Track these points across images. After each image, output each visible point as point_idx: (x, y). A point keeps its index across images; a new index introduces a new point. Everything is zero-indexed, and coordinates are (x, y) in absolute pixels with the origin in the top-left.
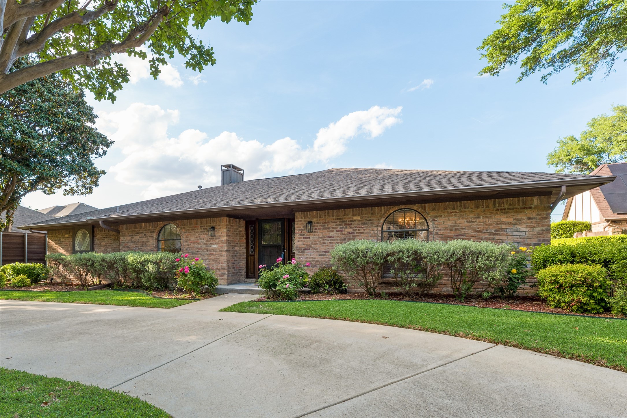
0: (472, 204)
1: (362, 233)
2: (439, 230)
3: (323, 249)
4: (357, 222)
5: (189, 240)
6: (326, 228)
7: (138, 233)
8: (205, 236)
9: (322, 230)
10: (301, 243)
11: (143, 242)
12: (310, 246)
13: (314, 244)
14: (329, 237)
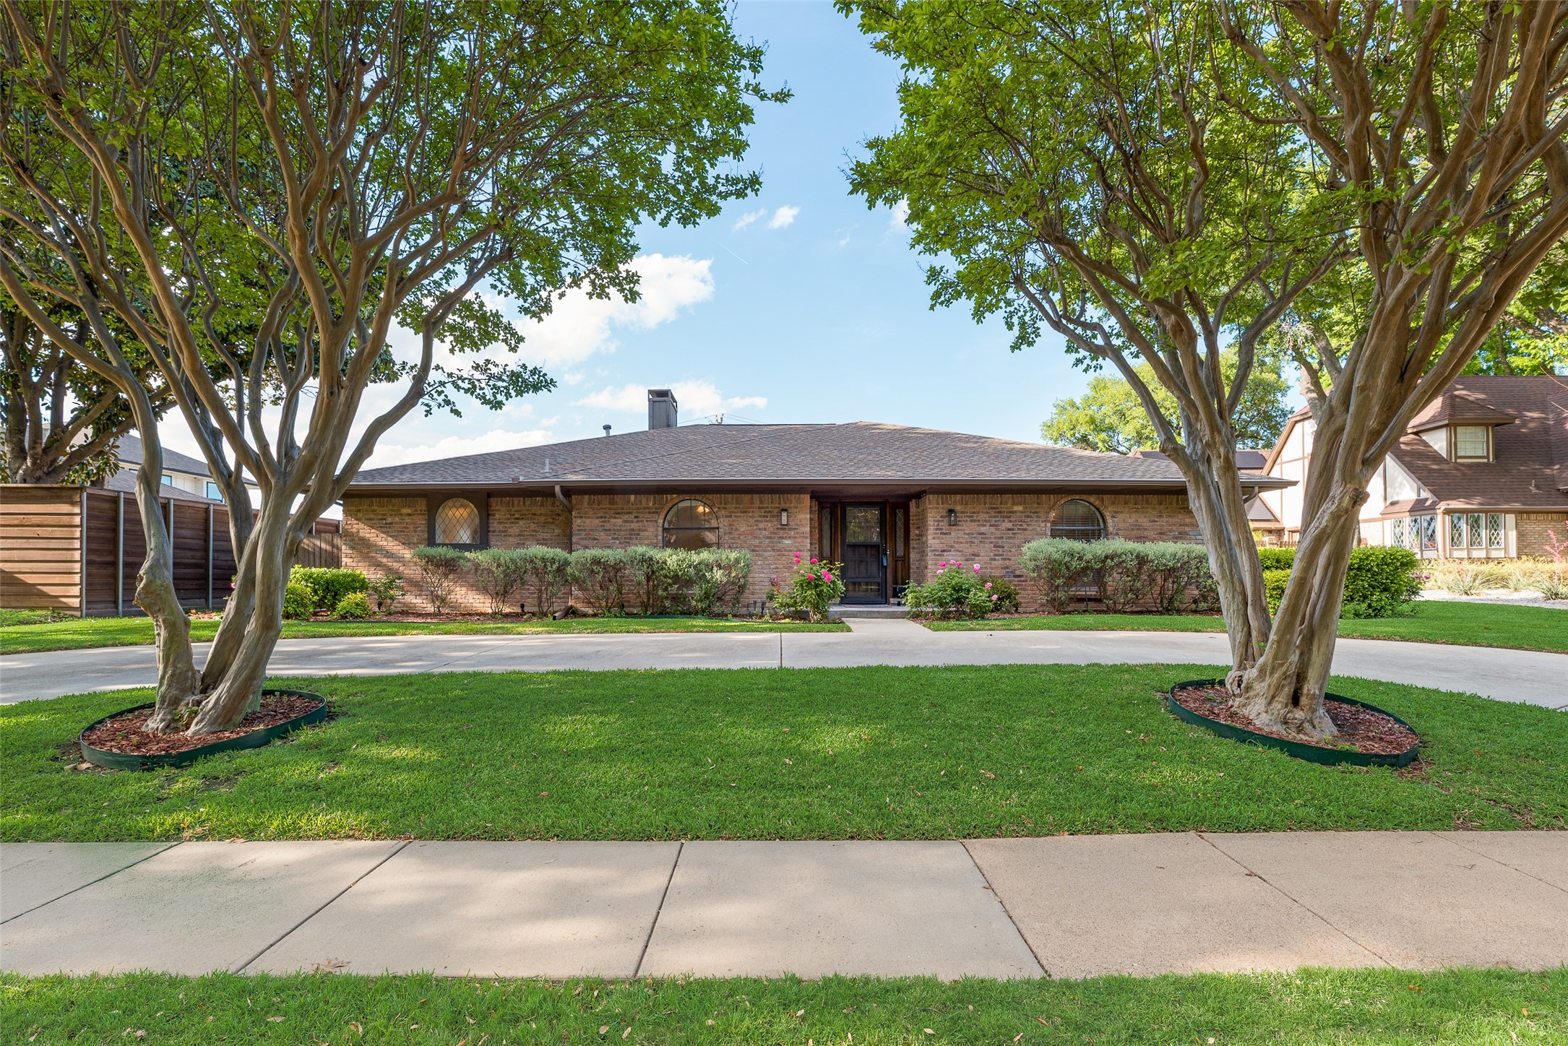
0: (1154, 499)
1: (1025, 530)
2: (1119, 529)
3: (971, 551)
4: (1018, 514)
5: (736, 530)
6: (974, 521)
7: (619, 513)
8: (770, 524)
9: (968, 523)
10: (937, 541)
11: (633, 530)
12: (952, 547)
13: (958, 543)
14: (980, 534)
